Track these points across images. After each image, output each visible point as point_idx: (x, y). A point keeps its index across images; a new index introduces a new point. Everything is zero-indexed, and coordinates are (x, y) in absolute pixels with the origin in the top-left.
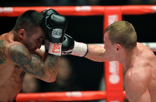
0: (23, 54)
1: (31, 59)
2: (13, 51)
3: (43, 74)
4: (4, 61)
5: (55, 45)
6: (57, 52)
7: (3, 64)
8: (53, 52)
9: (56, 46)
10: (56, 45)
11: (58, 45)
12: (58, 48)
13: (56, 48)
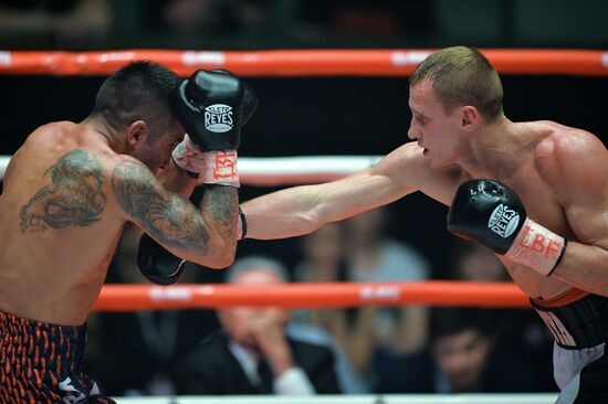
0: (152, 188)
1: (170, 201)
2: (127, 181)
3: (204, 243)
4: (96, 214)
5: (217, 157)
6: (226, 176)
7: (95, 225)
8: (216, 176)
9: (223, 160)
10: (221, 157)
11: (225, 156)
12: (227, 164)
13: (223, 163)
